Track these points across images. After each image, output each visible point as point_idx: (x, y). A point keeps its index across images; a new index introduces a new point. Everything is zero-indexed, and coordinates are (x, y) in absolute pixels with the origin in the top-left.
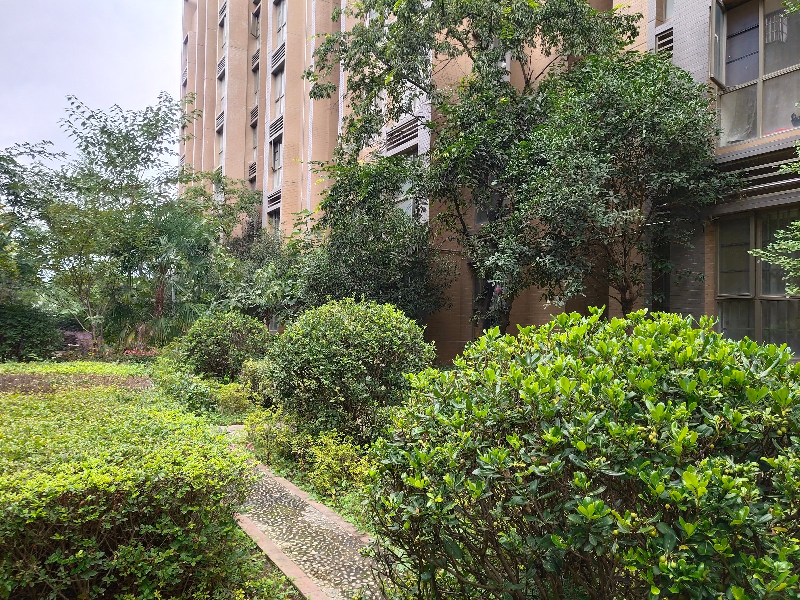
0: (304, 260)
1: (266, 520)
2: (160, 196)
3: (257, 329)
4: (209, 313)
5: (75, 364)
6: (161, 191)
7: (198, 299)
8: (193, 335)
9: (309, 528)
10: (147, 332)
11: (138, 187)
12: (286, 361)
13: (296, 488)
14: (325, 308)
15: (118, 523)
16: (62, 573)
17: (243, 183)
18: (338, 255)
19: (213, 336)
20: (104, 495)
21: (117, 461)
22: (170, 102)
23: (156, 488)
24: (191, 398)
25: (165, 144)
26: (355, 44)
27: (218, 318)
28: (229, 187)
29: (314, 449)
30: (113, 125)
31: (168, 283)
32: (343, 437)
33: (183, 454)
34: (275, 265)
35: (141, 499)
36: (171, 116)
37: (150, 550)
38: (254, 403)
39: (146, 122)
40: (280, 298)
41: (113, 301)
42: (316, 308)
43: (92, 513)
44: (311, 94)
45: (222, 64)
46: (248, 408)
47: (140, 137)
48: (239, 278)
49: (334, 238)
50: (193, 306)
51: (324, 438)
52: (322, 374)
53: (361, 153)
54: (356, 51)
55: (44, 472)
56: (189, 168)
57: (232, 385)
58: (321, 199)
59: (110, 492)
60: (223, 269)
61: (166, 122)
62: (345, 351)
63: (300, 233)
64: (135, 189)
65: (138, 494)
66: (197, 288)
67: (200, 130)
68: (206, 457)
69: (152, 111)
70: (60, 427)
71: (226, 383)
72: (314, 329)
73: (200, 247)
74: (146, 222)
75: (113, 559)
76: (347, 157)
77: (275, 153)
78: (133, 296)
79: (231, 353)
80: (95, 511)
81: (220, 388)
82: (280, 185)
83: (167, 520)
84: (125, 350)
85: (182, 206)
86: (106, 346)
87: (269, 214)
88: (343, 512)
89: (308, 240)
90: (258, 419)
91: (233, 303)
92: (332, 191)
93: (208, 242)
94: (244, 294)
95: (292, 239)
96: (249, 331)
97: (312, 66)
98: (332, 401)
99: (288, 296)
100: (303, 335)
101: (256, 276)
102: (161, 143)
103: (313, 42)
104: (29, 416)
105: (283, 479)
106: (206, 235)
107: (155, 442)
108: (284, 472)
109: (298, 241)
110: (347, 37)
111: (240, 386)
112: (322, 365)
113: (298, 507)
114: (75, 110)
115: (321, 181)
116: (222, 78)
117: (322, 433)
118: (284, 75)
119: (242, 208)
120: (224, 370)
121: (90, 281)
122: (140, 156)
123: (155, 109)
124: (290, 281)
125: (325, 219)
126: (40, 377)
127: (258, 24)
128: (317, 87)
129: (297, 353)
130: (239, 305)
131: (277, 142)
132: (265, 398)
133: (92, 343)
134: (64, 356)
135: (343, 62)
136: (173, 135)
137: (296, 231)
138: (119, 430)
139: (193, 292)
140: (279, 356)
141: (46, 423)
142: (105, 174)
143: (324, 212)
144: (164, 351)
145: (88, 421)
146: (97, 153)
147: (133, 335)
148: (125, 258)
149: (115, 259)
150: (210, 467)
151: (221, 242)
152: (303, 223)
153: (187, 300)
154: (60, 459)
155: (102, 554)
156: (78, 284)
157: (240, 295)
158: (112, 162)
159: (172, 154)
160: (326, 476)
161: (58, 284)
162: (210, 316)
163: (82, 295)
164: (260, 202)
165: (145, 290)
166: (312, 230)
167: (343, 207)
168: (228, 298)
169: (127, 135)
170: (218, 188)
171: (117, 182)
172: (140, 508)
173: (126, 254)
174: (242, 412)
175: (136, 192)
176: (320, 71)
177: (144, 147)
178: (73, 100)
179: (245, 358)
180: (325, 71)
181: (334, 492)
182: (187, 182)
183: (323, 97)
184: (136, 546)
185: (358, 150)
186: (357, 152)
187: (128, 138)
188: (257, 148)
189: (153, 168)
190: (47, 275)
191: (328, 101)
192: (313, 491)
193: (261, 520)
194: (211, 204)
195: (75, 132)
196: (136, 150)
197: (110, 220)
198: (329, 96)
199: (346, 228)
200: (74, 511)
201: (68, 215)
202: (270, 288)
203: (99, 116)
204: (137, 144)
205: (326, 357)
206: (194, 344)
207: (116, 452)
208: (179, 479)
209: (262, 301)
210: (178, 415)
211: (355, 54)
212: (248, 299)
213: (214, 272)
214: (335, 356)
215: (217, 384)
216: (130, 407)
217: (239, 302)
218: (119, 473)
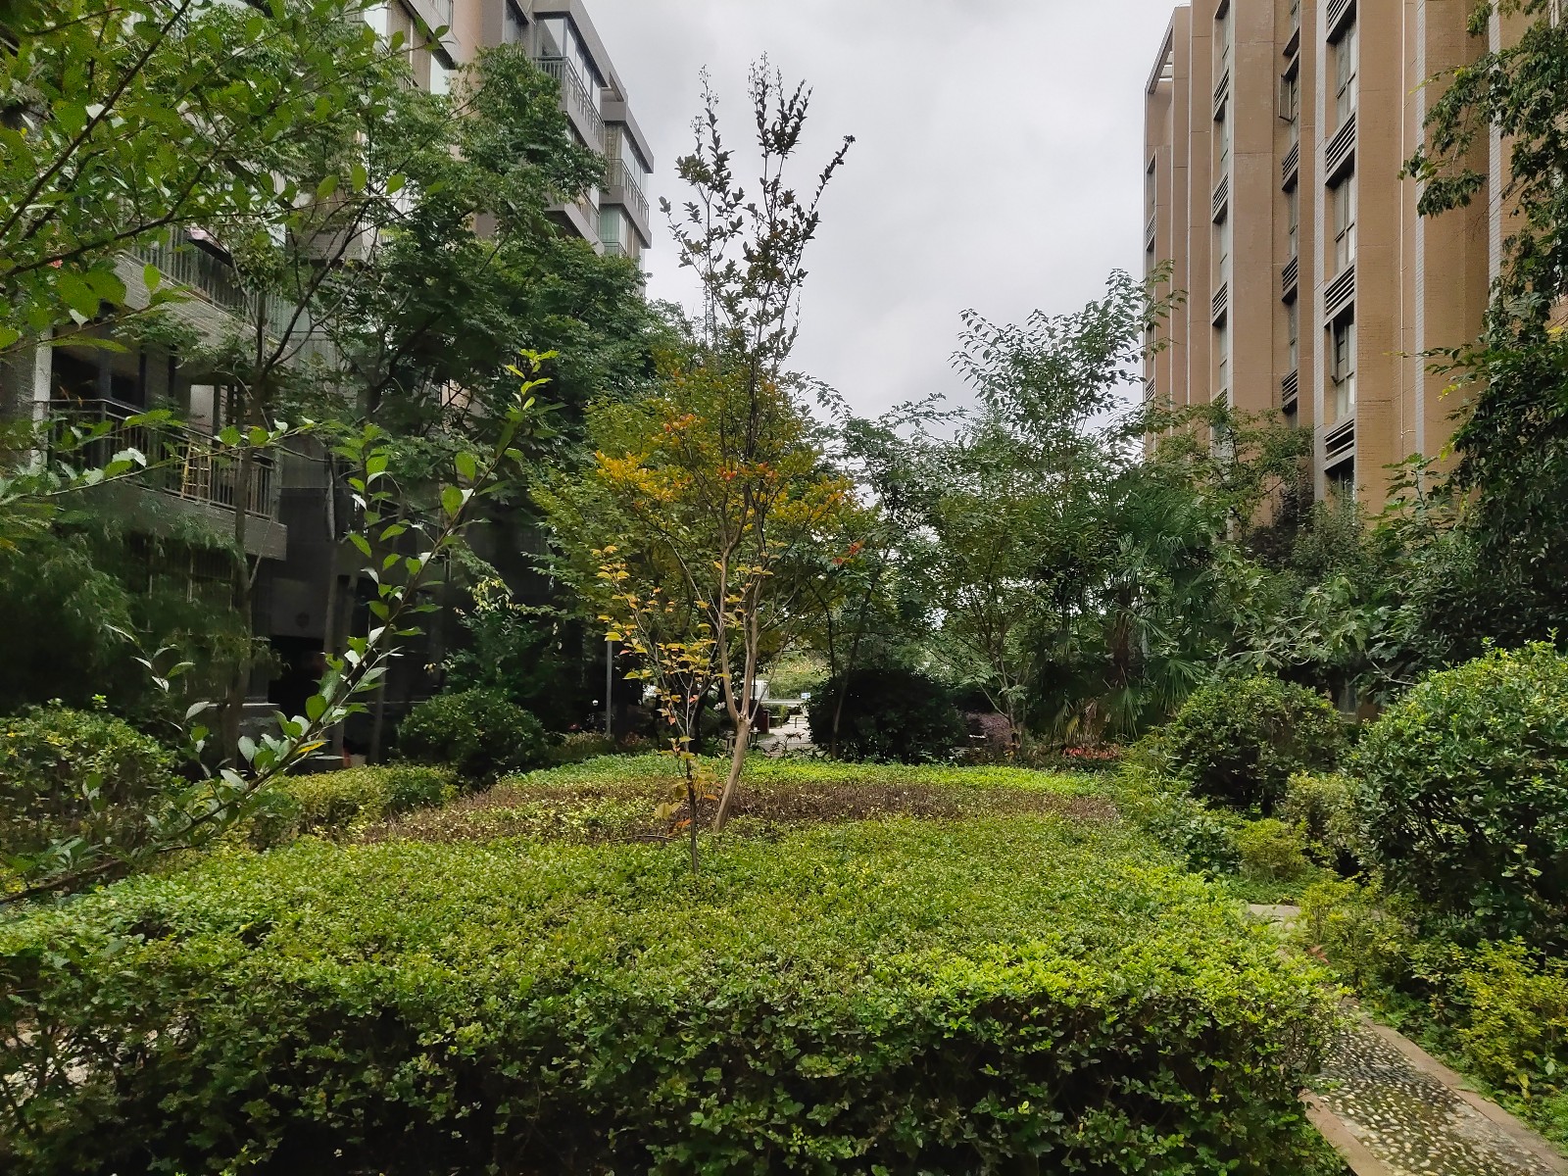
0: (1415, 562)
1: (1362, 1114)
2: (1113, 461)
3: (1314, 711)
4: (1215, 678)
5: (985, 769)
6: (1114, 453)
7: (1190, 651)
8: (1186, 722)
9: (1468, 1153)
10: (1100, 715)
11: (1074, 451)
12: (1388, 779)
13: (1427, 1056)
14: (1478, 667)
15: (1084, 1064)
16: (998, 1135)
17: (1271, 416)
18: (1500, 544)
19: (1225, 724)
20: (1059, 1011)
21: (1075, 951)
22: (1125, 285)
23: (1146, 1009)
24: (1191, 845)
25: (1120, 365)
26: (1529, 72)
27: (1233, 689)
28: (1243, 427)
29: (1468, 977)
30: (1031, 346)
31: (1135, 623)
32: (1540, 959)
33: (1190, 953)
34: (1347, 576)
35: (1120, 1028)
36: (1129, 311)
37: (1139, 1128)
38: (1314, 861)
39: (1085, 331)
40: (1361, 646)
41: (1041, 656)
42: (1453, 666)
43: (1041, 1040)
44: (1420, 206)
45: (1222, 189)
46: (1304, 872)
47: (1076, 359)
48: (1271, 607)
49: (1490, 510)
50: (1182, 665)
51: (1491, 954)
52: (1481, 811)
53: (1552, 312)
54: (1533, 84)
55: (961, 955)
56: (1164, 401)
57: (1268, 821)
58: (1456, 428)
59: (1067, 1007)
60: (1237, 592)
61: (1120, 324)
62: (1534, 763)
63: (1402, 505)
64: (1069, 454)
65: (1116, 1017)
66: (1188, 630)
67: (1181, 327)
68: (1236, 965)
69: (1095, 308)
70: (977, 879)
71: (1255, 818)
72: (1453, 712)
73: (1192, 550)
74: (1092, 513)
75: (1077, 1130)
76: (1517, 327)
77: (1338, 345)
78: (1073, 649)
79: (1263, 757)
80: (1045, 1036)
81: (1243, 827)
82: (1351, 410)
83: (1168, 1077)
84: (1063, 747)
85: (1154, 475)
86: (1031, 739)
87: (1328, 472)
88: (1551, 1133)
89: (1421, 519)
90: (1328, 897)
91: (1261, 657)
92: (1481, 407)
93: (1206, 539)
94: (1282, 639)
95: (1385, 521)
96: (1298, 714)
97: (1421, 147)
98: (1507, 874)
99: (1379, 640)
100: (1426, 725)
101: (1307, 602)
102: (1113, 363)
103: (1421, 94)
104: (930, 855)
105: (1394, 1032)
106: (1204, 526)
107: (1136, 924)
108: (1396, 1018)
109: (1400, 523)
110: (1507, 60)
111: (1285, 826)
112: (1480, 793)
113: (1435, 1099)
114: (974, 333)
115: (1453, 388)
116: (1220, 220)
117: (1484, 944)
118: (1353, 184)
119: (1271, 466)
120: (1249, 793)
121: (1003, 624)
122: (1078, 393)
123: (1100, 306)
124: (1381, 609)
125: (1465, 469)
126: (937, 791)
127: (1293, 93)
128: (1436, 187)
129: (1414, 763)
130: (1275, 661)
131: (1343, 322)
132: (1337, 853)
133: (1008, 733)
134: (967, 755)
135: (1499, 116)
136: (1133, 345)
137: (1394, 501)
138: (1071, 895)
139: (1180, 638)
140: (1372, 768)
141: (957, 871)
142: (1021, 436)
143: (1461, 455)
144: (1131, 751)
145: (1019, 874)
146: (1007, 401)
147: (1076, 721)
148: (1059, 580)
149: (1041, 584)
150: (1245, 985)
151: (1230, 537)
152: (1408, 484)
153: (1171, 654)
154: (985, 936)
155: (1059, 1116)
156: (984, 629)
157: (1275, 640)
158: (1031, 413)
159: (1132, 380)
160: (1503, 1043)
161: (955, 632)
162: (1217, 684)
163: (991, 649)
164: (1306, 450)
165: (1094, 636)
166: (1431, 496)
167: (1510, 441)
168: (1251, 648)
169: (1054, 360)
170: (1219, 431)
171: (1041, 446)
172: (1121, 1045)
173: (1060, 574)
174: (1290, 880)
175: (1071, 460)
176: (1443, 151)
177: (1084, 376)
178: (970, 317)
179: (1292, 770)
180: (1456, 147)
181: (1525, 1082)
182: (1160, 430)
183: (1449, 207)
184: (1114, 1114)
185: (1546, 306)
186: (1543, 312)
187: (1056, 365)
188: (1298, 343)
189: (1099, 411)
190: (938, 617)
191: (1460, 212)
192: (1469, 1069)
193: (1351, 1111)
194: (1208, 465)
195: (974, 371)
196: (1069, 384)
197: (1032, 515)
198: (1466, 200)
199: (1521, 485)
200: (1012, 1030)
201: (968, 514)
202: (1337, 625)
203: (1010, 335)
204: (1071, 372)
205: (1487, 775)
206: (1187, 738)
207: (1071, 934)
208: (1188, 1000)
209: (1322, 652)
210: (1171, 875)
211: (1531, 92)
212: (1293, 648)
213: (1221, 598)
214: (1510, 772)
215: (1237, 818)
216: (1085, 854)
217: (1273, 654)
218: (1080, 974)
